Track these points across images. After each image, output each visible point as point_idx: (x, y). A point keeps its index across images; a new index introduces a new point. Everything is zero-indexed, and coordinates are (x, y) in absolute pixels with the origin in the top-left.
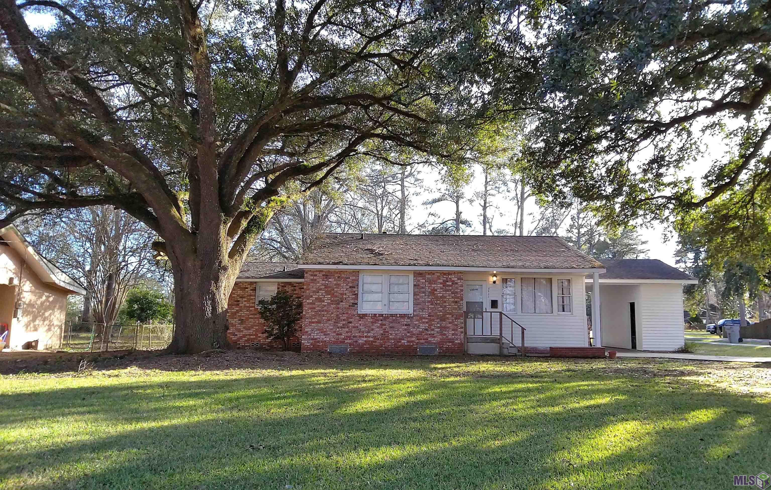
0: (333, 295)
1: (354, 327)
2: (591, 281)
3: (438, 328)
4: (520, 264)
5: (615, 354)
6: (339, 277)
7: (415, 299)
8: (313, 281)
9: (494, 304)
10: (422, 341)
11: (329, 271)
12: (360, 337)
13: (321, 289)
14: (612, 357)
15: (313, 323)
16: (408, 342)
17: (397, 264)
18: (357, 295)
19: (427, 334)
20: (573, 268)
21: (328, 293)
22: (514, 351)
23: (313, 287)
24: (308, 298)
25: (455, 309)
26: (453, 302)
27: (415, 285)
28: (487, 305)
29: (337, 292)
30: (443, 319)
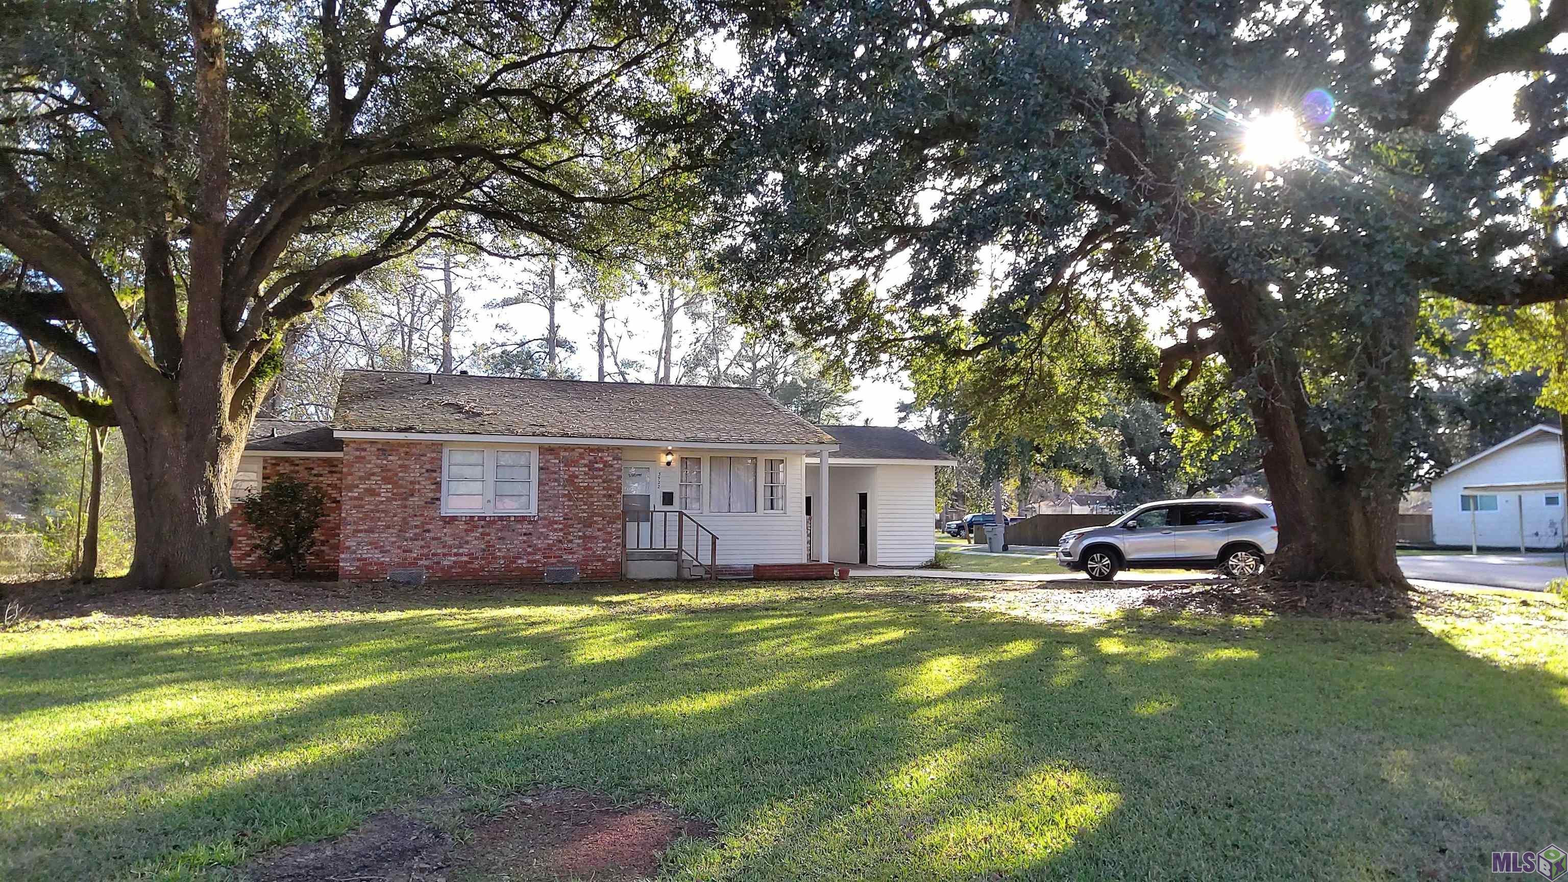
0: (395, 484)
1: (434, 539)
2: (817, 460)
3: (580, 538)
4: (713, 435)
5: (848, 572)
6: (406, 453)
7: (541, 492)
8: (360, 459)
9: (668, 498)
10: (553, 560)
11: (388, 442)
12: (445, 555)
13: (373, 474)
14: (843, 577)
15: (361, 531)
16: (529, 562)
17: (513, 433)
18: (438, 484)
19: (560, 549)
20: (792, 443)
21: (386, 480)
22: (700, 572)
23: (359, 470)
24: (351, 488)
25: (608, 507)
26: (604, 496)
27: (541, 469)
28: (656, 502)
29: (403, 478)
30: (587, 523)
